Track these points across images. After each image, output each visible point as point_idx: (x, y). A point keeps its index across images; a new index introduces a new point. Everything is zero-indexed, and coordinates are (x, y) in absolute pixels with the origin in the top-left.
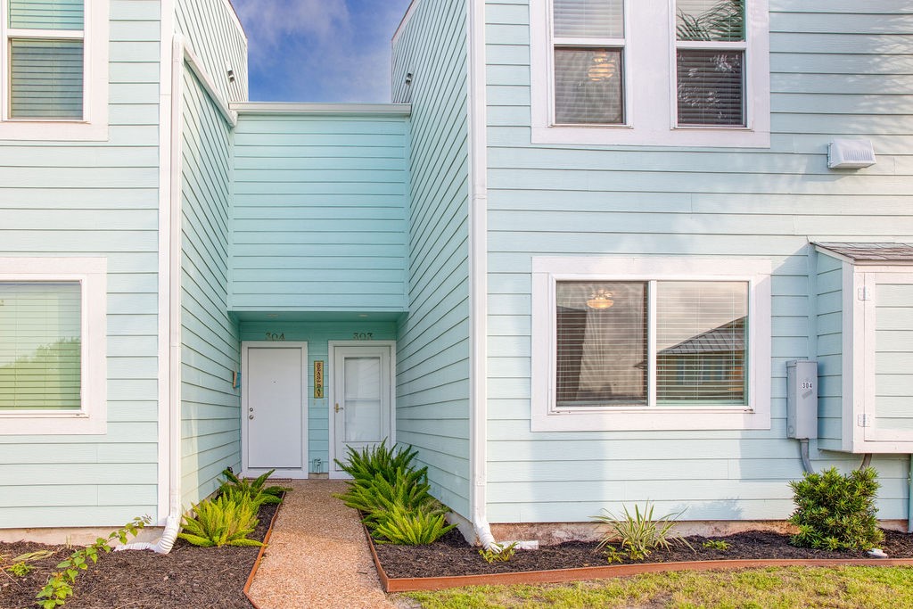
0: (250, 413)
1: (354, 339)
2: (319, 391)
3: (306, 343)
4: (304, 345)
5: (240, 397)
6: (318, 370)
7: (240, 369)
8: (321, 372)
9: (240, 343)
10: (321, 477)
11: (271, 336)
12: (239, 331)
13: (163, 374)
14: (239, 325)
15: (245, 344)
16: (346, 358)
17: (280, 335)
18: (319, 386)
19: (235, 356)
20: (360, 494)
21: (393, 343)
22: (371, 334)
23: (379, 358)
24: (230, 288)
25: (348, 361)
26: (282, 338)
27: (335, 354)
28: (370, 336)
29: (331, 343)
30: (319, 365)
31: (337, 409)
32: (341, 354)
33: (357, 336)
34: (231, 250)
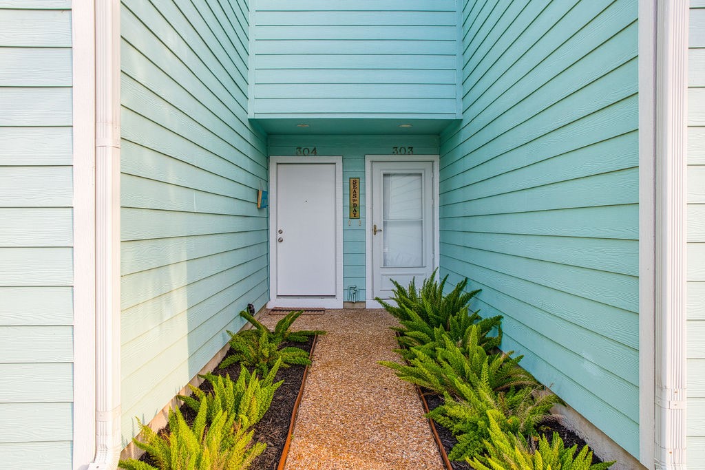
0: (279, 236)
1: (393, 153)
2: (354, 210)
3: (341, 157)
4: (338, 160)
5: (268, 218)
6: (354, 188)
7: (268, 187)
8: (357, 191)
9: (268, 158)
10: (357, 306)
11: (301, 151)
12: (267, 146)
13: (82, 200)
14: (267, 139)
15: (274, 160)
16: (385, 175)
17: (311, 149)
18: (355, 205)
19: (261, 173)
20: (419, 364)
21: (436, 158)
22: (412, 148)
23: (421, 175)
24: (251, 91)
25: (387, 178)
26: (315, 153)
27: (372, 170)
28: (411, 151)
29: (368, 158)
30: (355, 182)
31: (375, 231)
32: (379, 170)
33: (396, 150)
34: (253, 47)
